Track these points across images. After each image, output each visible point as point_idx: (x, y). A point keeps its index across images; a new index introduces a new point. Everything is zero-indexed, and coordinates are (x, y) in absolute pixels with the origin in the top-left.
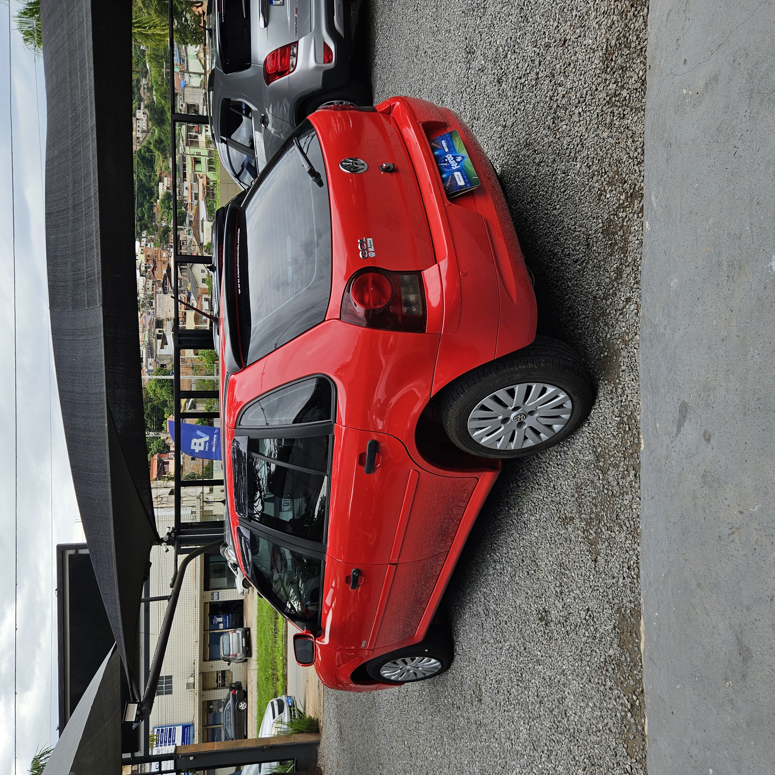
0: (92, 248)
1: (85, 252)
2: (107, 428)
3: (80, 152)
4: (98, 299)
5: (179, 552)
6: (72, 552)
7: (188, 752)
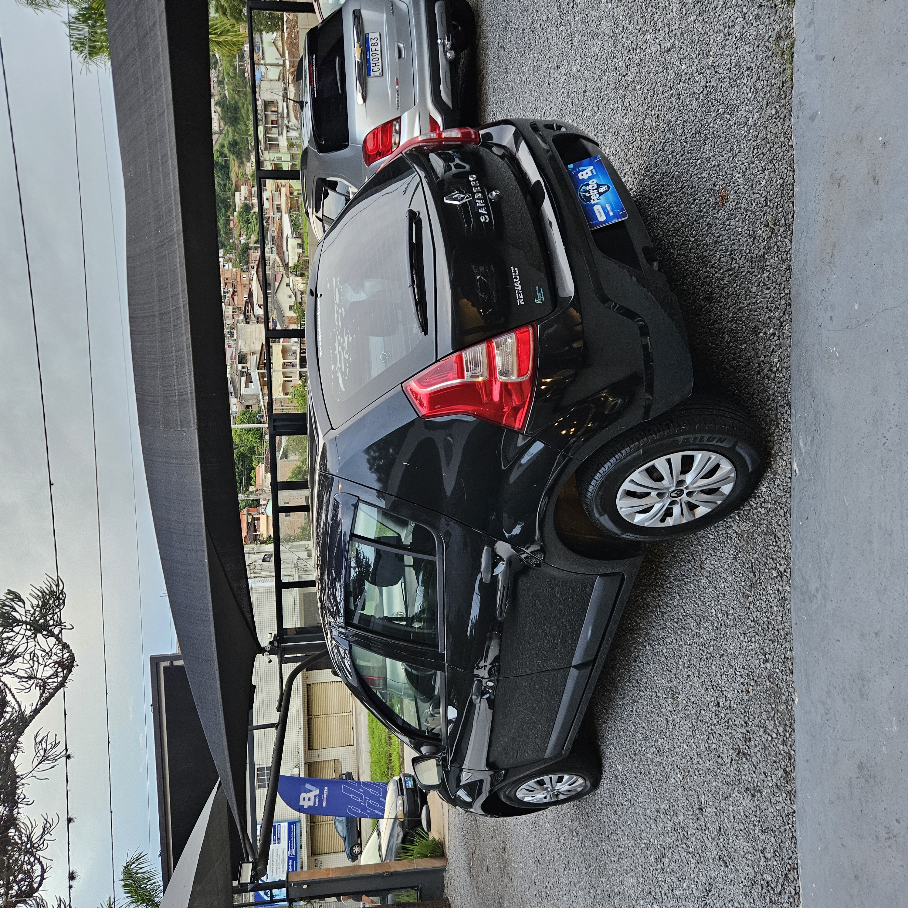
0: (183, 364)
1: (175, 367)
2: (207, 563)
3: (165, 255)
4: (192, 422)
5: (282, 661)
6: (167, 664)
7: (301, 879)
